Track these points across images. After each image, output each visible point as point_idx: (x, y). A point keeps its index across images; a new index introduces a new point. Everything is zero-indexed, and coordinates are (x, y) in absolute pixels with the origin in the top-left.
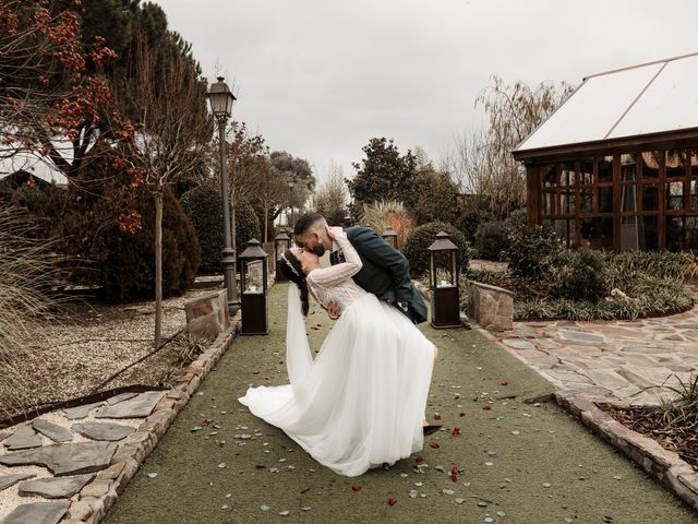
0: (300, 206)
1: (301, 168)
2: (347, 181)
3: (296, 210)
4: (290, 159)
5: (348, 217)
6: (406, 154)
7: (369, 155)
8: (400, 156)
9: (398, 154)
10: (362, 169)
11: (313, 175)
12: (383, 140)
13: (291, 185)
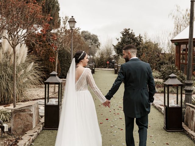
0: (93, 55)
1: (94, 38)
2: (113, 46)
3: (91, 57)
4: (90, 34)
5: (114, 61)
6: (138, 36)
7: (123, 35)
8: (136, 36)
9: (134, 35)
10: (120, 40)
11: (99, 41)
12: (129, 29)
13: (90, 46)
